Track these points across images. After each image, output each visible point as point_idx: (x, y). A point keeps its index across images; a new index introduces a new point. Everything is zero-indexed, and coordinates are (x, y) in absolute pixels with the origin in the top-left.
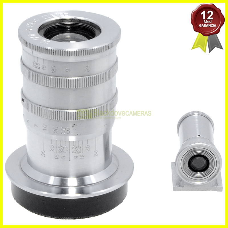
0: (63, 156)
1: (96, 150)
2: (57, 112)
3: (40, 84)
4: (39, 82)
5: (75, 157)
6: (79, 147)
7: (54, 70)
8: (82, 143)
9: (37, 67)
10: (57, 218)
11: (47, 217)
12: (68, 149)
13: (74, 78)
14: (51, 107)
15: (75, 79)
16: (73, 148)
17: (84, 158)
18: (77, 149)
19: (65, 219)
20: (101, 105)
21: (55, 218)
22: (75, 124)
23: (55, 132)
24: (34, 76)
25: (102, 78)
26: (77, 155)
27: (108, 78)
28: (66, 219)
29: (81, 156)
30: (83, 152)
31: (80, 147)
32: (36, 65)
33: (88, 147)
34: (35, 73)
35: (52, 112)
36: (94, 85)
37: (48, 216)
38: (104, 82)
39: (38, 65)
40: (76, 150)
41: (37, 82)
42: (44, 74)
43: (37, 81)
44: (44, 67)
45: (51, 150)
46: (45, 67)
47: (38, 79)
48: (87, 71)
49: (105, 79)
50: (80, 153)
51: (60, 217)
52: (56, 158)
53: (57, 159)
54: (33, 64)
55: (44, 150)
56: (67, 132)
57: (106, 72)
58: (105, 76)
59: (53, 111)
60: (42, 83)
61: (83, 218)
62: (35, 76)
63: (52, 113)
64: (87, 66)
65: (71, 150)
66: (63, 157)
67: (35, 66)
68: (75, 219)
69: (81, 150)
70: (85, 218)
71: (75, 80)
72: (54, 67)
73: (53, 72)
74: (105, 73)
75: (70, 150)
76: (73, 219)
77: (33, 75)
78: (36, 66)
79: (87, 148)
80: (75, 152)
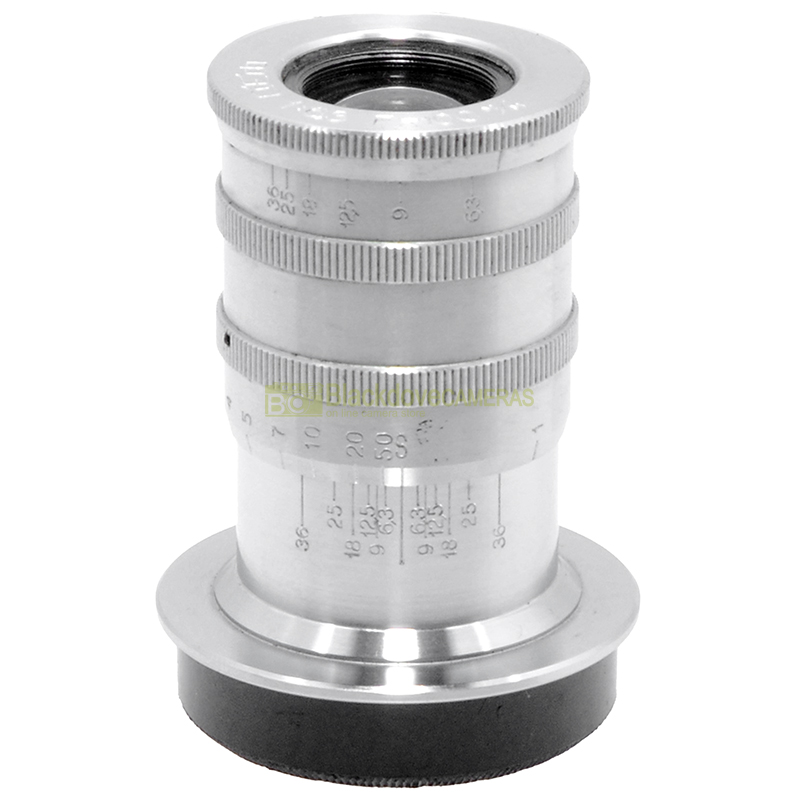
0: (378, 546)
1: (499, 523)
2: (361, 374)
3: (296, 270)
4: (293, 264)
5: (423, 550)
6: (437, 511)
7: (348, 216)
8: (450, 493)
9: (285, 209)
10: (348, 783)
11: (313, 779)
12: (397, 519)
13: (408, 246)
14: (336, 358)
15: (412, 250)
16: (414, 514)
17: (453, 554)
18: (429, 518)
19: (379, 786)
20: (521, 349)
21: (341, 783)
22: (425, 422)
23: (351, 451)
24: (272, 240)
25: (527, 247)
26: (430, 540)
27: (545, 247)
28: (381, 783)
29: (445, 545)
30: (452, 531)
31: (442, 512)
32: (278, 198)
33: (470, 510)
34: (276, 231)
35: (340, 377)
36: (497, 272)
37: (314, 774)
38: (532, 262)
39: (286, 199)
40: (427, 523)
41: (286, 263)
42: (311, 234)
43: (286, 259)
44: (310, 207)
45: (332, 522)
46: (313, 205)
47: (289, 252)
48: (470, 219)
49: (537, 251)
50: (441, 533)
51: (357, 778)
52: (350, 555)
53: (355, 558)
54: (270, 197)
55: (305, 526)
56: (397, 449)
57: (540, 224)
58: (535, 236)
59: (345, 371)
60: (303, 266)
61: (445, 784)
62: (275, 240)
63: (341, 381)
64: (471, 198)
65: (408, 522)
66: (375, 550)
67: (275, 206)
68: (416, 786)
69: (446, 522)
70: (453, 783)
71: (409, 253)
72: (348, 206)
73: (347, 222)
74: (537, 226)
75: (402, 523)
76: (408, 786)
77: (269, 238)
78: (282, 202)
79: (465, 516)
80: (421, 529)
